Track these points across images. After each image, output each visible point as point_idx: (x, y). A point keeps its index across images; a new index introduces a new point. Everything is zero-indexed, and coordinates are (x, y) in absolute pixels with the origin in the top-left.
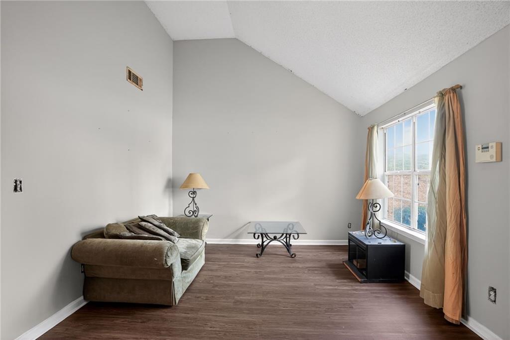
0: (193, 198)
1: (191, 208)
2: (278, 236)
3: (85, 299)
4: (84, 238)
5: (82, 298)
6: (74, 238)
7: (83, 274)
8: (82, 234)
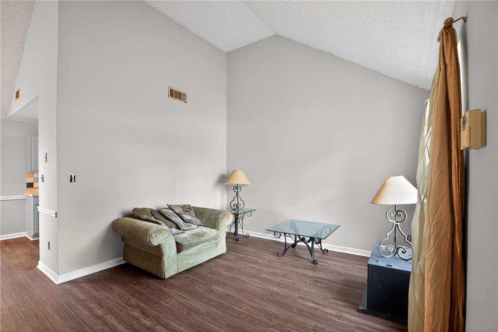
0: (237, 192)
1: (235, 202)
2: (307, 239)
3: (124, 259)
4: (124, 216)
5: (122, 258)
6: (115, 216)
7: (123, 242)
8: (123, 213)
